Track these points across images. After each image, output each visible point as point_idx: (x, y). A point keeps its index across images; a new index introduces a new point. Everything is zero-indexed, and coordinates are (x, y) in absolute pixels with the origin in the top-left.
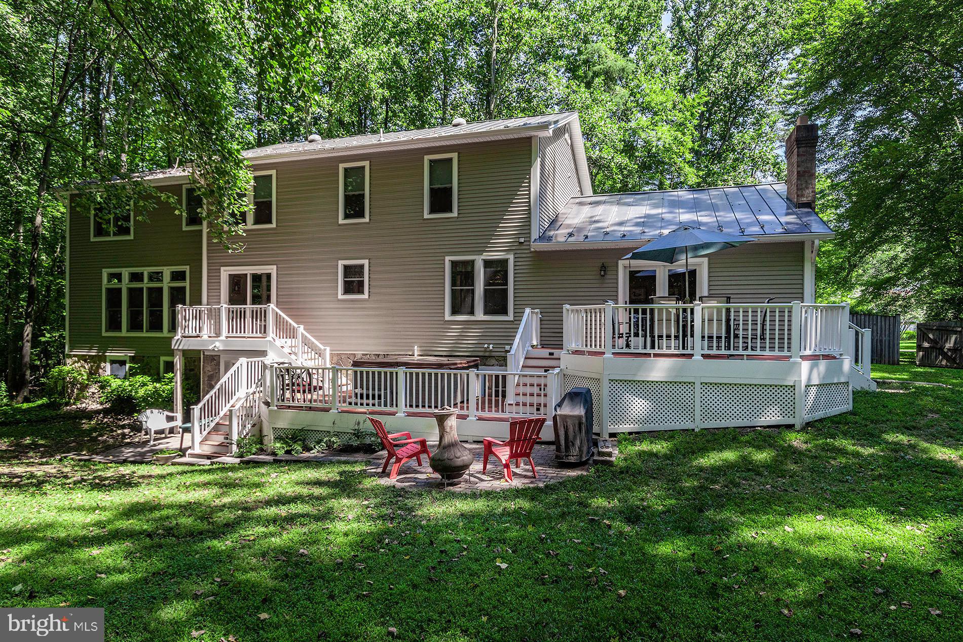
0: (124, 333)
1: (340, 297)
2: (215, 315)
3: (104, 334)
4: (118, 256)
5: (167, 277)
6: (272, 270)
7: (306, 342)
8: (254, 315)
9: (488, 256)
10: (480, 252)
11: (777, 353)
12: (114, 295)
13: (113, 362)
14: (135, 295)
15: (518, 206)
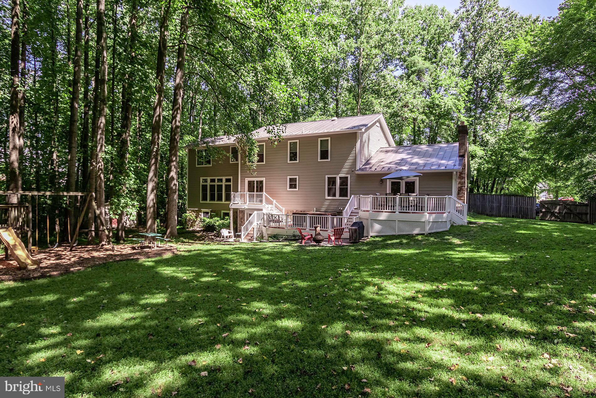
0: (208, 202)
1: (288, 189)
2: (243, 196)
3: (201, 202)
4: (206, 172)
5: (224, 181)
6: (264, 179)
7: (276, 207)
8: (257, 196)
9: (341, 175)
10: (338, 174)
11: (439, 211)
12: (204, 187)
13: (204, 213)
14: (212, 187)
15: (351, 157)
